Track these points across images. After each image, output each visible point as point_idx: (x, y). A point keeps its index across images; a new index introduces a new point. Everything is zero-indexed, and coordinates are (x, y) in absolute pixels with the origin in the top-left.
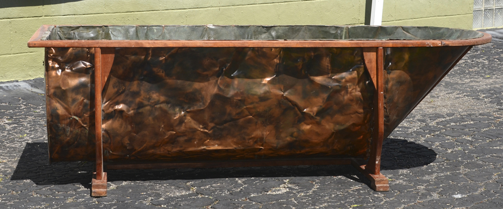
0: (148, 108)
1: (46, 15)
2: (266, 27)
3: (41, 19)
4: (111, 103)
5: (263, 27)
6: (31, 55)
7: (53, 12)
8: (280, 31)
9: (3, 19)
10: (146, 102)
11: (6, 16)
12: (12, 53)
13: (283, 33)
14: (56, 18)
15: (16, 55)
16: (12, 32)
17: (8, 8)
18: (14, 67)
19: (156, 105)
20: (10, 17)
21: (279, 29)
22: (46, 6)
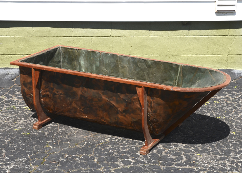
0: (58, 95)
1: (230, 35)
2: (144, 60)
3: (227, 37)
4: (44, 91)
5: (143, 59)
6: (219, 56)
7: (235, 33)
8: (150, 63)
9: (205, 36)
10: (56, 93)
11: (206, 35)
12: (208, 54)
13: (151, 64)
14: (237, 37)
15: (209, 56)
16: (209, 43)
17: (208, 30)
18: (208, 62)
19: (61, 95)
20: (208, 35)
21: (149, 61)
22: (231, 30)
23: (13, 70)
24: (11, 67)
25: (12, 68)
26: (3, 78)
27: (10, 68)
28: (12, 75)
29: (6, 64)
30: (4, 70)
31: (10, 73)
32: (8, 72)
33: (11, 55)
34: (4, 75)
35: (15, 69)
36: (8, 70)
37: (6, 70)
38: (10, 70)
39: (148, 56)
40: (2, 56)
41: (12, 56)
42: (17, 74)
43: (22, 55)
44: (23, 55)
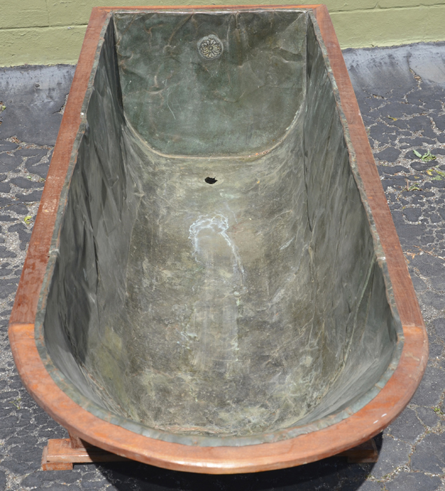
23: (44, 71)
24: (37, 64)
25: (41, 67)
26: (29, 105)
27: (35, 67)
28: (52, 92)
29: (22, 56)
30: (18, 74)
31: (44, 86)
32: (34, 81)
33: (34, 29)
34: (27, 93)
35: (52, 69)
36: (32, 73)
37: (27, 75)
38: (37, 72)
39: (427, 7)
40: (11, 33)
41: (38, 30)
42: (63, 86)
43: (69, 27)
44: (72, 27)
